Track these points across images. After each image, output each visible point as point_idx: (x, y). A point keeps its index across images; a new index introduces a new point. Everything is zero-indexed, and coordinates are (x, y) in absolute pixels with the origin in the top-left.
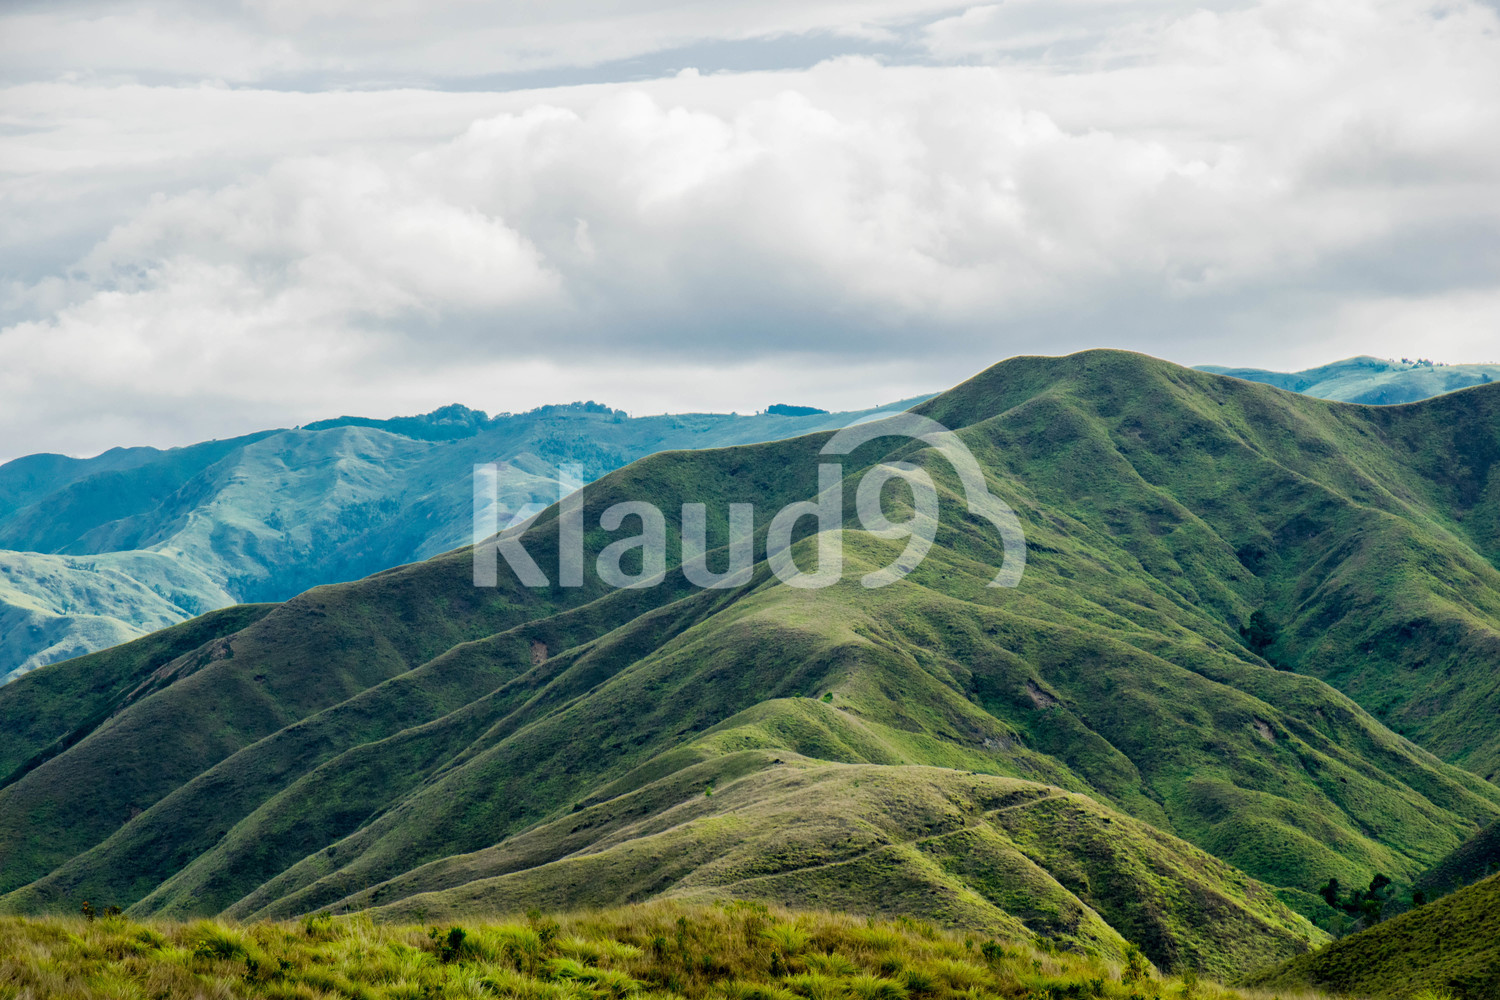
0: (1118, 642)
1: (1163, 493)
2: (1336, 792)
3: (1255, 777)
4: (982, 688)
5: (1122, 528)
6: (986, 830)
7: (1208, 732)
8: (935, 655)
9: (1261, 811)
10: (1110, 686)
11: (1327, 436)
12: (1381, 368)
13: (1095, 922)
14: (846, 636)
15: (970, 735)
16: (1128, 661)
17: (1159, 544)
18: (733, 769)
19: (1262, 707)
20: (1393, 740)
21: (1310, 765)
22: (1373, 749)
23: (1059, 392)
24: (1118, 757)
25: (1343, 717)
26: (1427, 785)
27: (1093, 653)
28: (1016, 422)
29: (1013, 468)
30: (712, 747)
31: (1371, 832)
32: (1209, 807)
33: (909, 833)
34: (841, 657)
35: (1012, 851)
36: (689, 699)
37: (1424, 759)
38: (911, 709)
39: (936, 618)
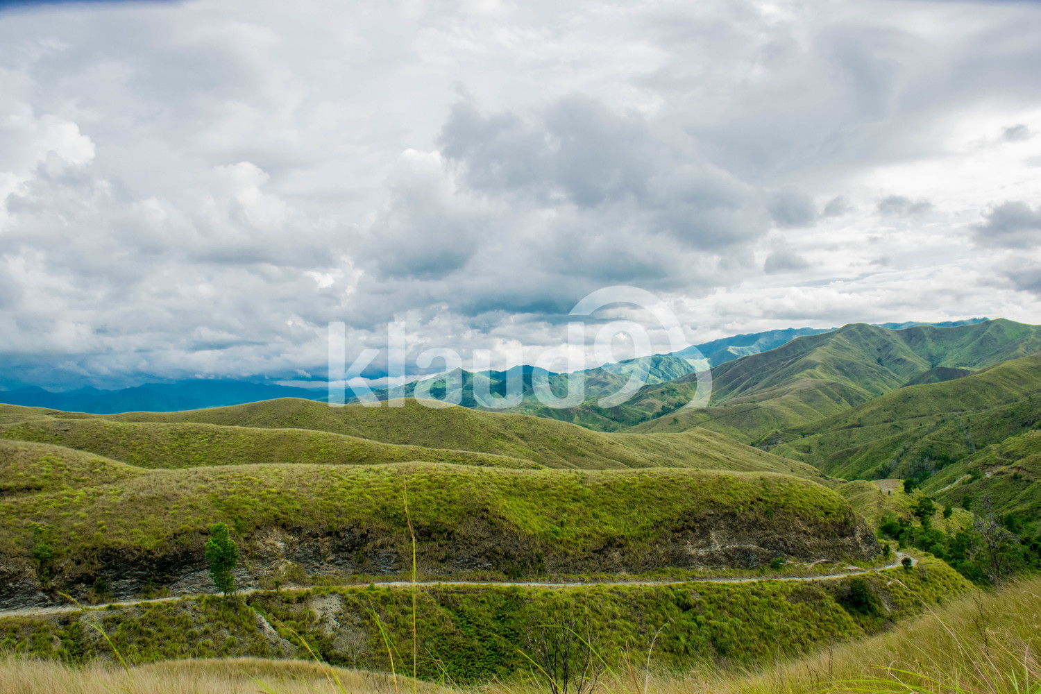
0: (857, 362)
1: (867, 342)
2: (885, 381)
3: (874, 380)
4: (837, 368)
5: (861, 346)
6: (829, 387)
7: (868, 374)
8: (832, 364)
9: (874, 384)
10: (855, 367)
11: (890, 334)
12: (912, 323)
13: (843, 400)
14: (819, 361)
15: (835, 374)
16: (858, 364)
17: (866, 348)
18: (798, 379)
19: (876, 370)
20: (894, 374)
21: (882, 378)
22: (891, 376)
23: (853, 328)
24: (855, 377)
25: (887, 371)
26: (898, 380)
27: (853, 363)
28: (849, 332)
29: (847, 338)
30: (797, 376)
31: (889, 386)
32: (867, 383)
33: (818, 388)
34: (818, 364)
35: (832, 390)
36: (798, 369)
37: (898, 377)
38: (827, 371)
39: (832, 359)
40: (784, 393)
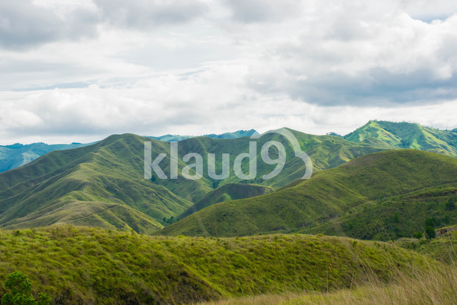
0: (131, 180)
1: (138, 156)
2: (165, 204)
3: (153, 202)
4: (108, 189)
5: (131, 162)
6: (109, 211)
7: (145, 195)
8: (101, 183)
9: (154, 207)
10: (129, 188)
11: (163, 147)
12: (172, 136)
13: (127, 226)
14: (86, 180)
15: (106, 196)
16: (132, 184)
17: (137, 165)
18: (66, 203)
19: (154, 190)
20: (174, 195)
21: (161, 199)
22: (171, 196)
23: (120, 140)
24: (131, 199)
25: (167, 192)
26: (179, 202)
27: (127, 182)
28: (114, 145)
29: (113, 152)
30: (63, 199)
31: (171, 210)
32: (145, 207)
33: (96, 212)
34: (85, 184)
35: (114, 215)
36: (59, 191)
37: (179, 198)
38: (97, 192)
39: (101, 177)
40: (53, 221)
